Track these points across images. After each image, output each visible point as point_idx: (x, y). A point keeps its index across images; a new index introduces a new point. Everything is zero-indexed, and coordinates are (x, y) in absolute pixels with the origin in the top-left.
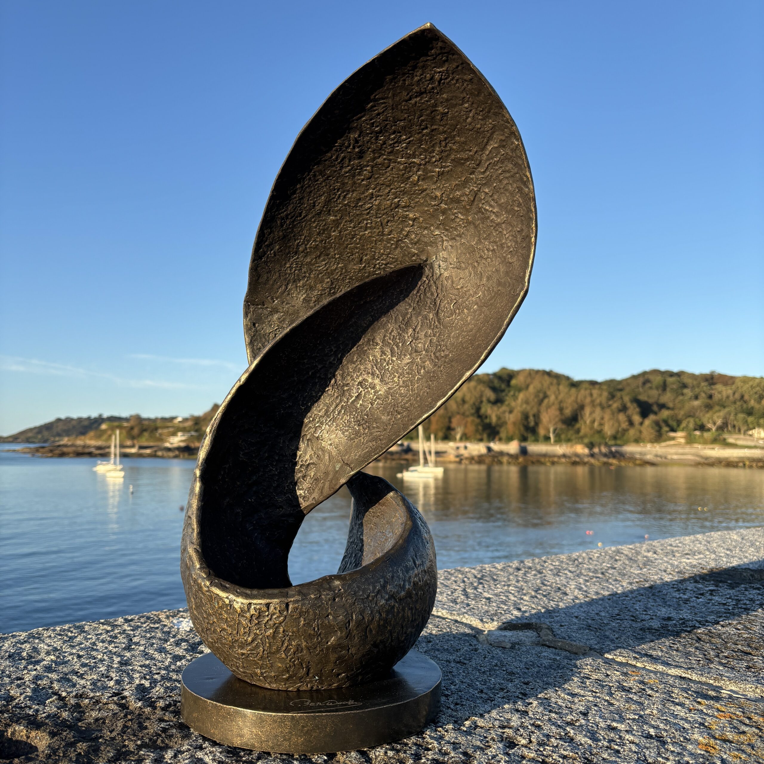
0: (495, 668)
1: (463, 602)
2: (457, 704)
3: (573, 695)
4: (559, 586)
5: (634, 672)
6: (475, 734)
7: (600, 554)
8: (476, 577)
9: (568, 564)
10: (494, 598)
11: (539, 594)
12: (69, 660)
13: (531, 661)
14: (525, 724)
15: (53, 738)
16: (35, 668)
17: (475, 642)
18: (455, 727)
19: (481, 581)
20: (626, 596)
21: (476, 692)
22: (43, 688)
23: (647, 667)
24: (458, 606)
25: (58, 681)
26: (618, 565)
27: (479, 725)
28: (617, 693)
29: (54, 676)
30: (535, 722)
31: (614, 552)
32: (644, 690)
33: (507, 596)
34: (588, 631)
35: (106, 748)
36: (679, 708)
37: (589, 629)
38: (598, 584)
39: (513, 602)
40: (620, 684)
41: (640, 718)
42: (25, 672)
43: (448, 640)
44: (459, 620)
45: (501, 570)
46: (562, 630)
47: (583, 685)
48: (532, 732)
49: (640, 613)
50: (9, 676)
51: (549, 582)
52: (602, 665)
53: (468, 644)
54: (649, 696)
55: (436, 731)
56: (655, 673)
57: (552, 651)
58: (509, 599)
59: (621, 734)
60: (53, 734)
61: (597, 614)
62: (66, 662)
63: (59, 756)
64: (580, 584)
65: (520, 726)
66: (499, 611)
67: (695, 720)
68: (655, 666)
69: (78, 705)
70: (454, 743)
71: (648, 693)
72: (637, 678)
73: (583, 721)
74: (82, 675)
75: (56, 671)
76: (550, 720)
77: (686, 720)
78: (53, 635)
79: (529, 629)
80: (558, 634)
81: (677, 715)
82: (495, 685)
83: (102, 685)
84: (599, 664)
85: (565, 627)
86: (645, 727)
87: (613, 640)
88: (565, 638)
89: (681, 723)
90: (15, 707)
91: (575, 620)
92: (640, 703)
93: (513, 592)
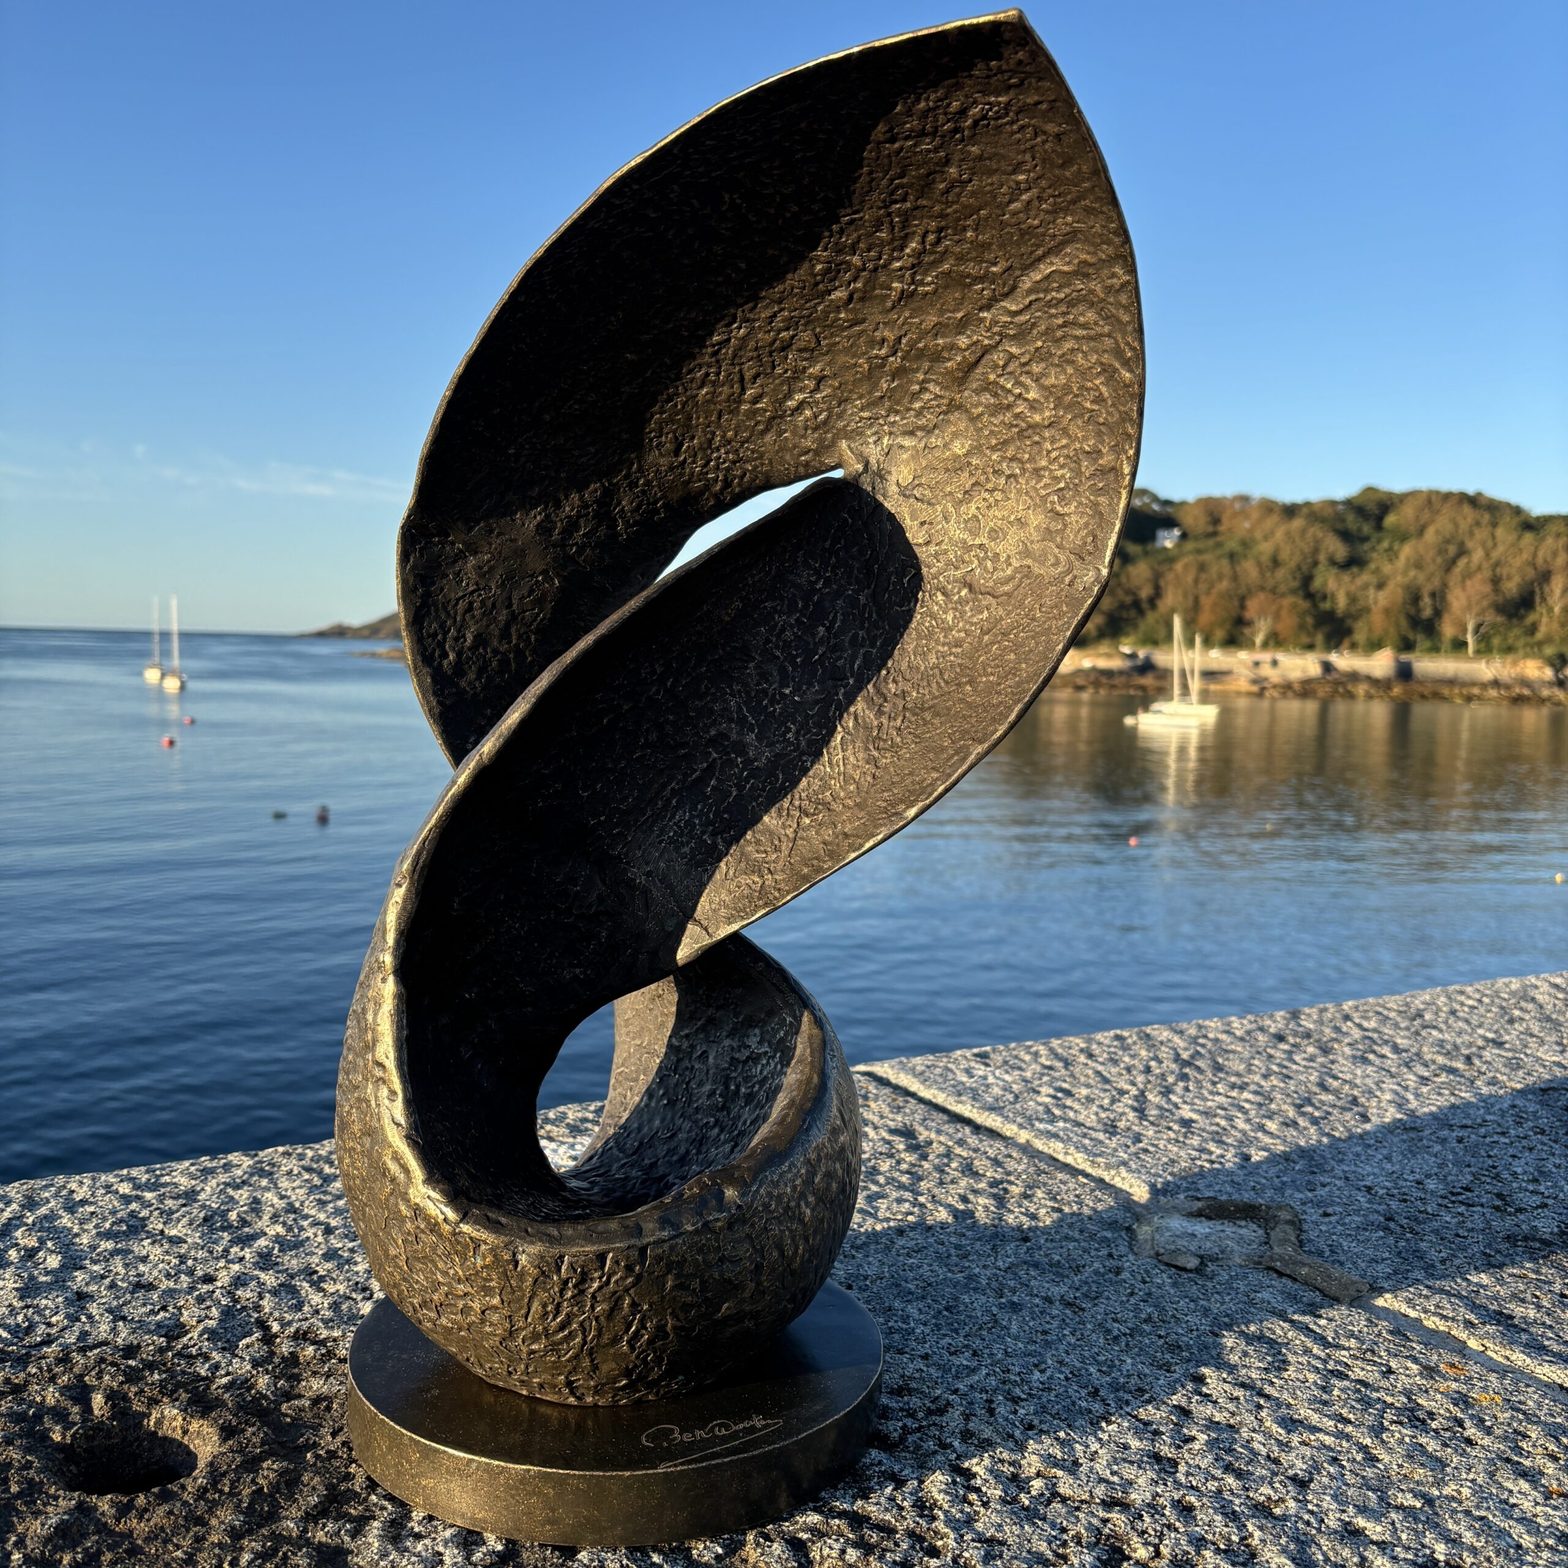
0: (1145, 1327)
1: (1129, 1129)
2: (1031, 1427)
3: (1291, 1424)
4: (1356, 1093)
5: (1453, 1366)
6: (1044, 1519)
7: (1480, 1001)
8: (1177, 1058)
9: (1396, 1026)
10: (1201, 1121)
11: (1303, 1114)
12: (308, 1238)
13: (1227, 1315)
14: (1161, 1500)
15: (225, 1440)
16: (241, 1254)
17: (1123, 1249)
18: (1006, 1492)
19: (1187, 1070)
20: (1503, 1134)
21: (1084, 1392)
22: (244, 1308)
23: (1489, 1353)
24: (1113, 1143)
25: (275, 1293)
26: (1511, 1037)
27: (1061, 1491)
28: (1393, 1427)
29: (269, 1279)
30: (1184, 1496)
31: (1513, 994)
32: (1460, 1423)
33: (1230, 1119)
34: (1381, 1233)
35: (312, 1479)
36: (1524, 1485)
37: (1386, 1229)
38: (1447, 1092)
39: (1239, 1135)
40: (1409, 1399)
41: (1426, 1508)
42: (222, 1263)
43: (1067, 1238)
44: (1107, 1179)
45: (1242, 1039)
46: (1324, 1228)
47: (1325, 1397)
48: (1169, 1526)
49: (1520, 1188)
50: (191, 1272)
51: (1336, 1078)
52: (1385, 1339)
53: (1104, 1252)
54: (1469, 1442)
55: (965, 1500)
56: (1502, 1371)
57: (1285, 1286)
58: (1233, 1127)
59: (1366, 1554)
60: (227, 1432)
61: (1419, 1183)
62: (301, 1244)
63: (221, 1492)
64: (1406, 1088)
65: (1149, 1505)
66: (1199, 1163)
67: (1551, 1526)
68: (1508, 1353)
69: (293, 1360)
70: (991, 1541)
71: (1466, 1434)
72: (1454, 1385)
73: (1292, 1504)
74: (322, 1279)
75: (277, 1264)
76: (1220, 1491)
77: (1529, 1523)
78: (295, 1172)
79: (1252, 1218)
80: (1310, 1241)
81: (1514, 1505)
82: (1129, 1376)
83: (350, 1309)
84: (1379, 1335)
85: (1333, 1219)
86: (1429, 1538)
87: (1433, 1266)
88: (1320, 1254)
89: (1517, 1531)
90: (179, 1355)
91: (1362, 1198)
92: (1439, 1460)
93: (1247, 1106)
